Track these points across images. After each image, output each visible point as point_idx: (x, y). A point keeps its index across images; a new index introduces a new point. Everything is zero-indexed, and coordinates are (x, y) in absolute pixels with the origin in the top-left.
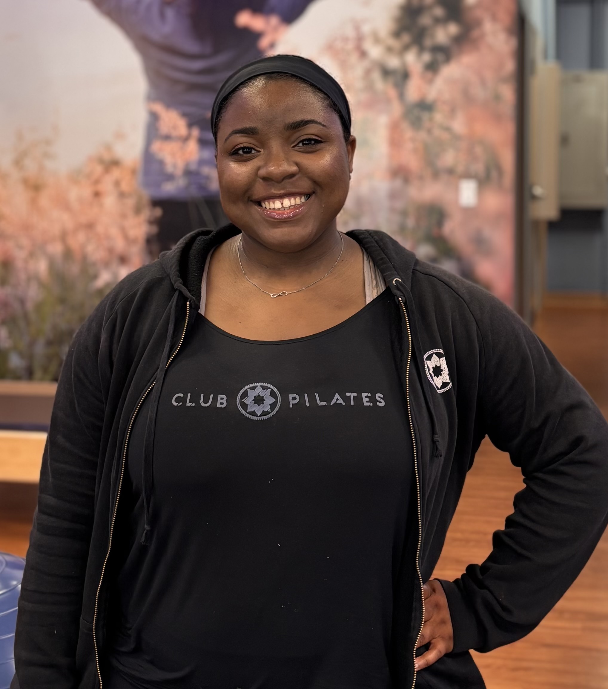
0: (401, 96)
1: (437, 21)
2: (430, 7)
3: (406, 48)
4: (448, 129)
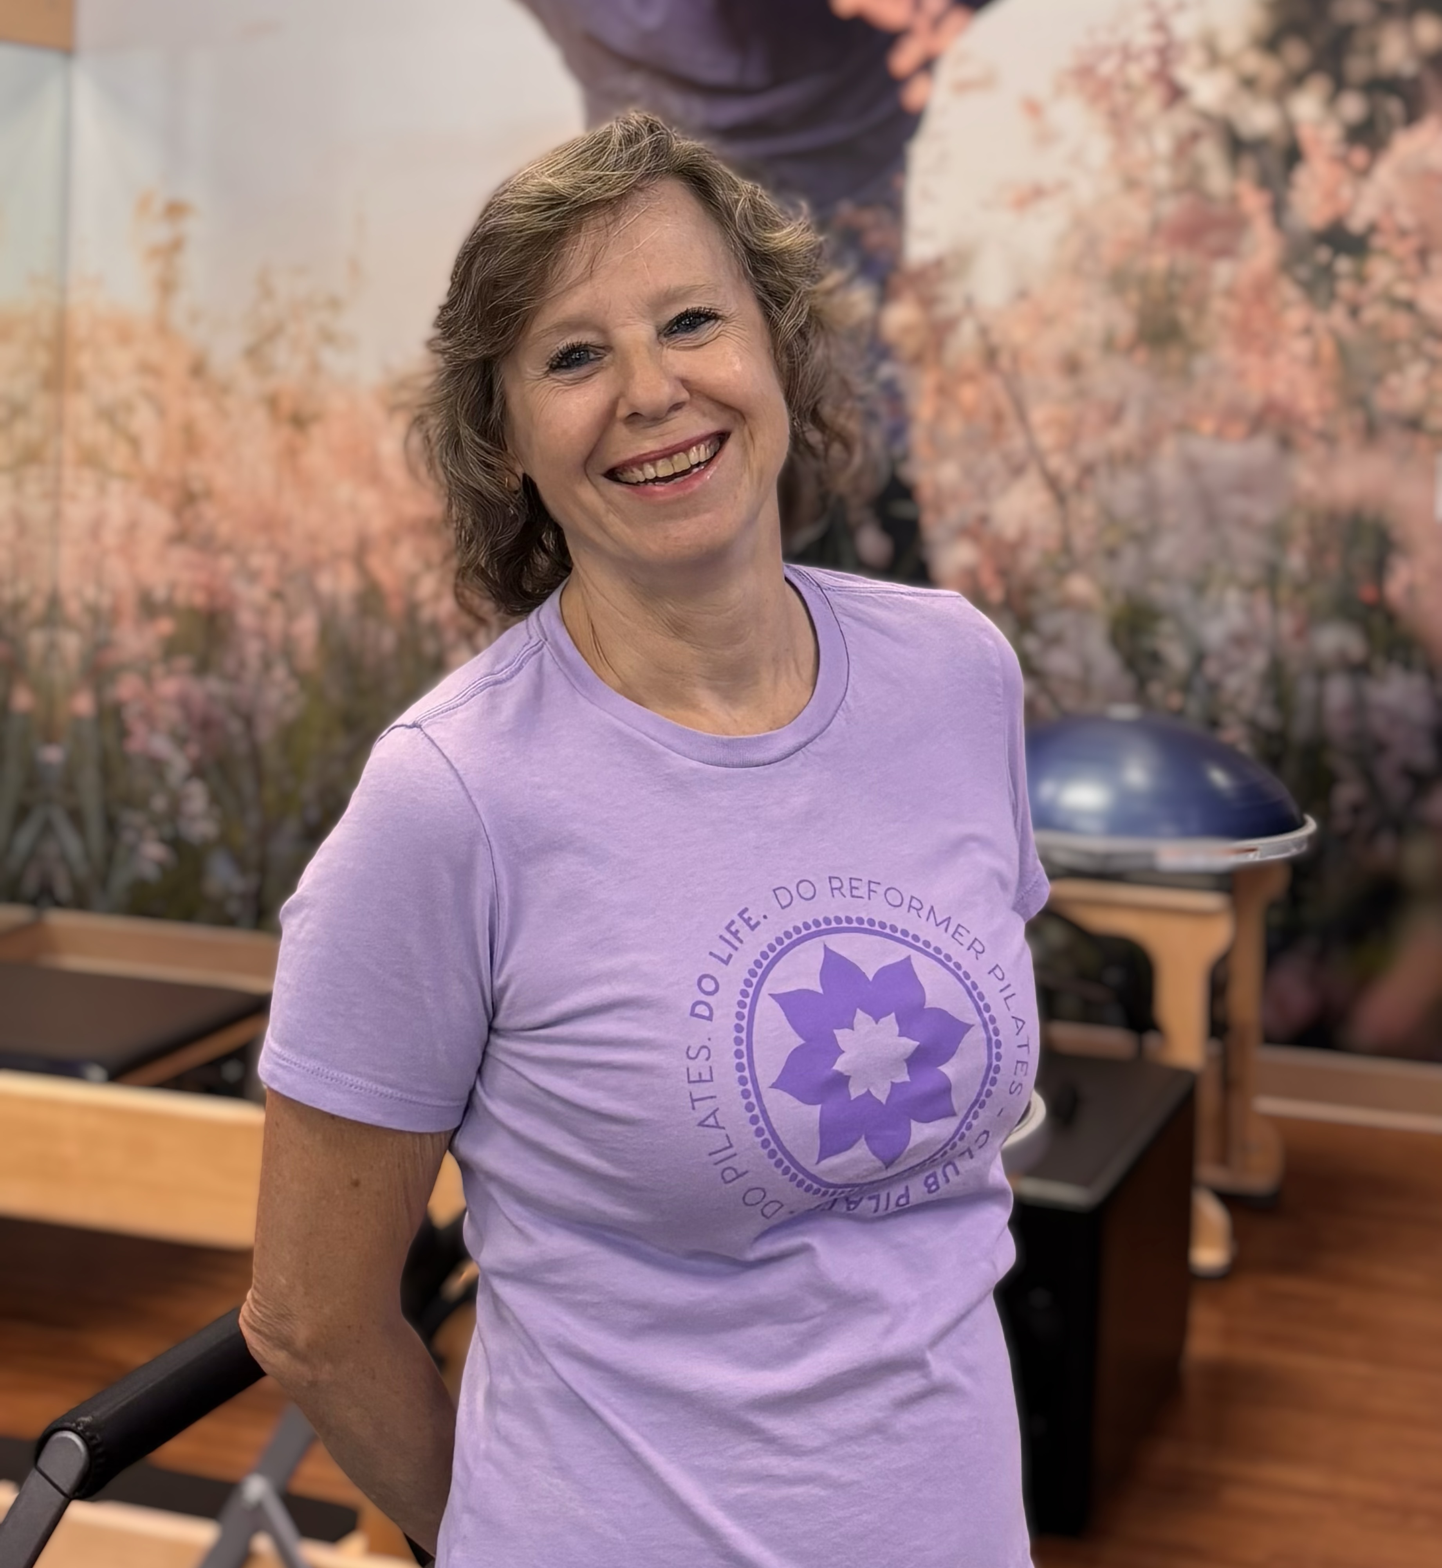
3: (1296, 80)
4: (1409, 306)
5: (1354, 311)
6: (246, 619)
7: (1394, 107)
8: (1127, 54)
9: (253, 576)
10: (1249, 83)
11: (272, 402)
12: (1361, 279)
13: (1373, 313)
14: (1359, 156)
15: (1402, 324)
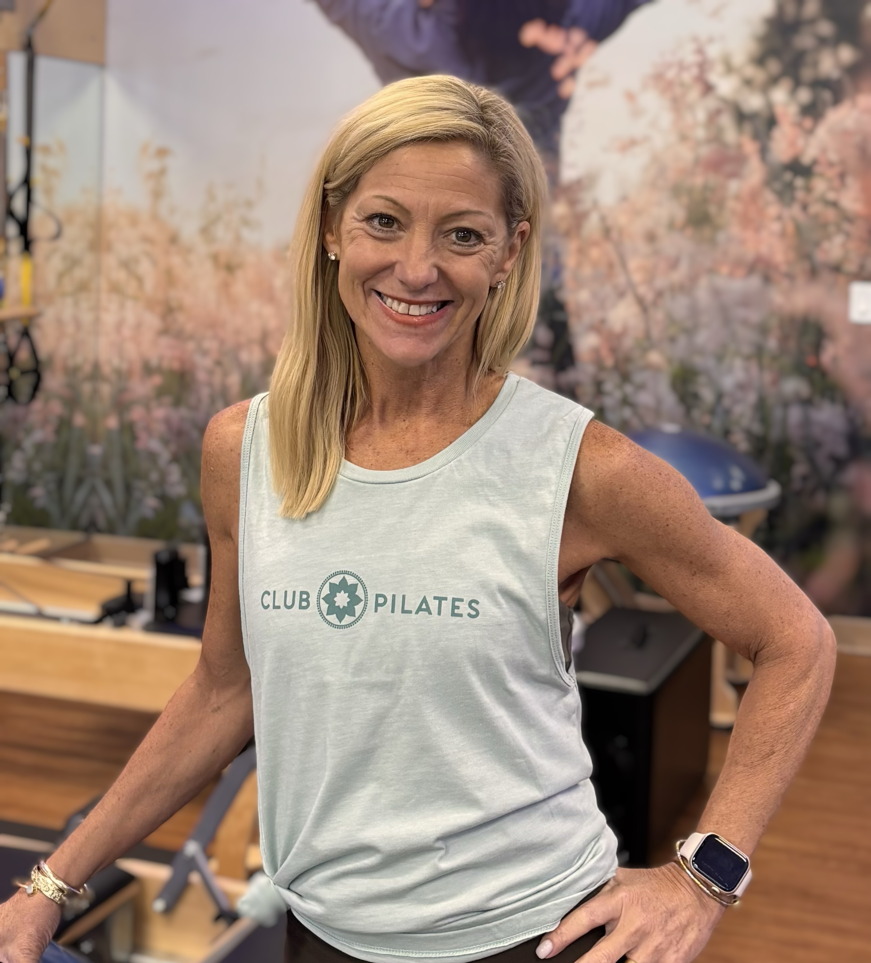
0: (764, 152)
1: (823, 42)
2: (812, 21)
3: (774, 81)
4: (834, 204)
5: (805, 207)
6: (201, 376)
7: (827, 95)
8: (682, 67)
9: (205, 353)
10: (748, 83)
11: (215, 258)
12: (808, 189)
13: (815, 208)
14: (808, 123)
15: (831, 214)
